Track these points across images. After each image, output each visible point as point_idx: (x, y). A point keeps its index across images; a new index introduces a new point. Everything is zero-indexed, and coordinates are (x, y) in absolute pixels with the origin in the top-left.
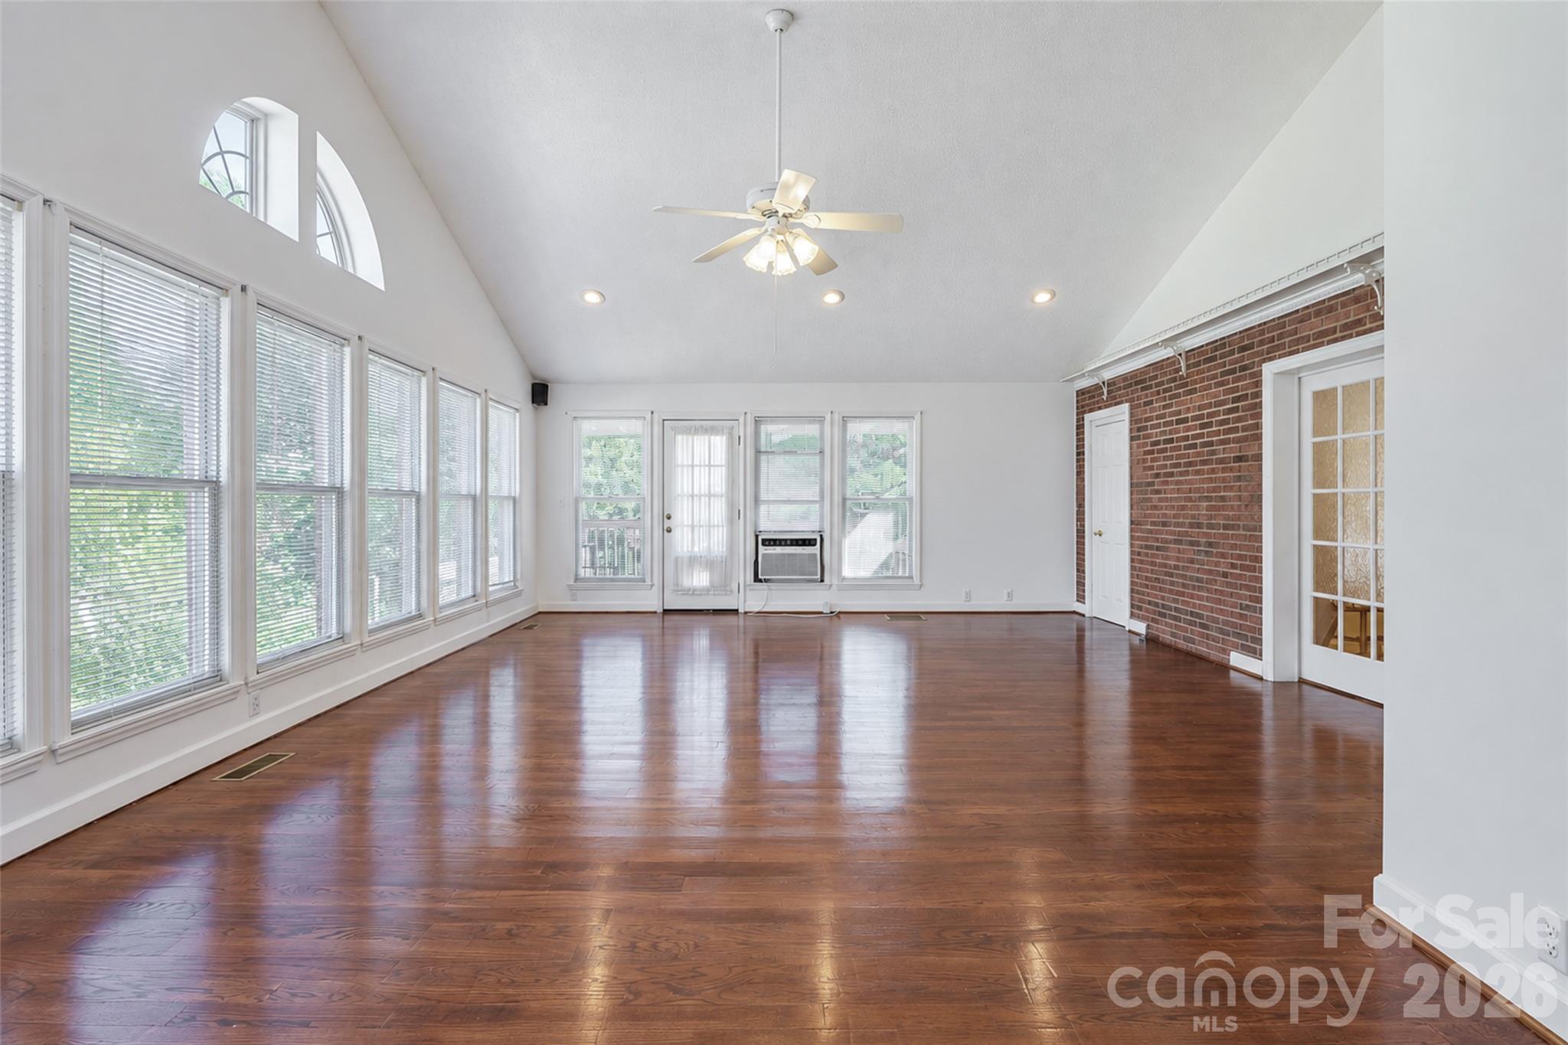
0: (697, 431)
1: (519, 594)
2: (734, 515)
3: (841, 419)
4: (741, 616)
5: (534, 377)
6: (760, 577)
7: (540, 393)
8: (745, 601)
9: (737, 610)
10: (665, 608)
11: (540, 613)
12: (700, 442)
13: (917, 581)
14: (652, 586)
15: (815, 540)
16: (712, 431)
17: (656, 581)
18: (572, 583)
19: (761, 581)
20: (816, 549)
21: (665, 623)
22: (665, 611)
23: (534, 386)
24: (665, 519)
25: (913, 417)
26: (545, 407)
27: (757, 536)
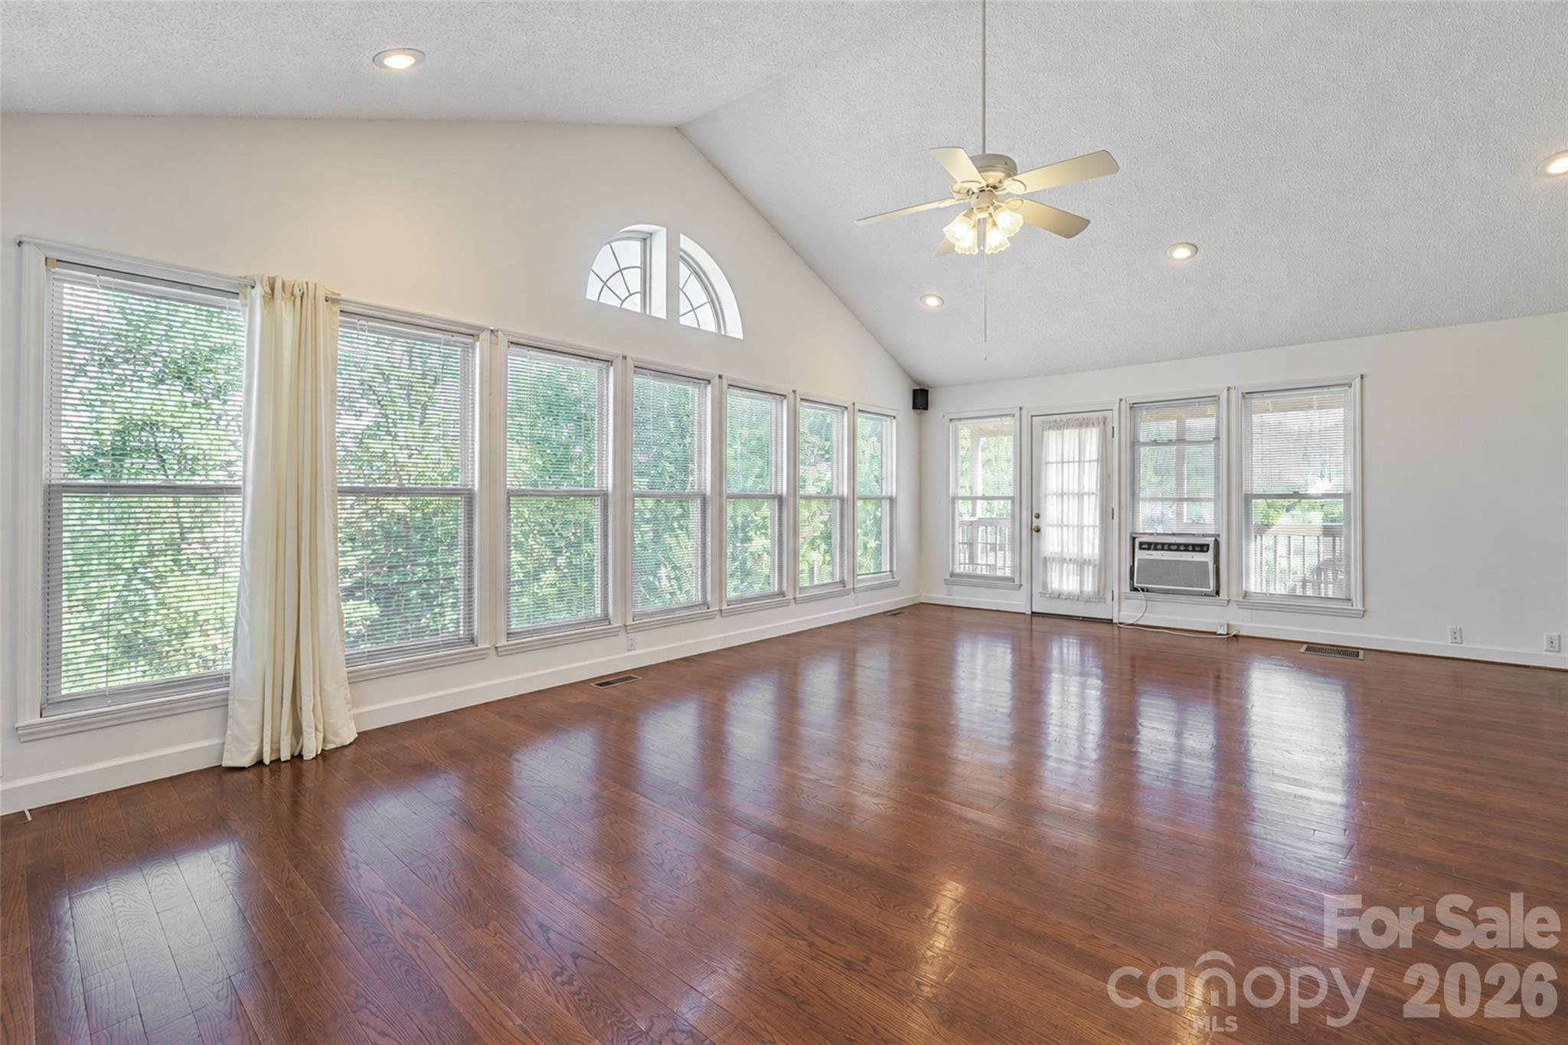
0: (1068, 425)
1: (896, 584)
2: (1106, 514)
3: (1240, 395)
4: (1115, 627)
5: (916, 382)
6: (1135, 585)
7: (921, 399)
8: (1119, 611)
9: (1112, 620)
10: (1034, 610)
11: (921, 603)
12: (1071, 435)
13: (1357, 605)
14: (1020, 586)
15: (1208, 545)
16: (1081, 424)
17: (1024, 582)
18: (948, 578)
19: (1136, 590)
20: (1207, 557)
21: (1034, 626)
22: (1033, 613)
23: (915, 392)
24: (1034, 519)
25: (1350, 386)
26: (925, 411)
27: (1134, 539)
